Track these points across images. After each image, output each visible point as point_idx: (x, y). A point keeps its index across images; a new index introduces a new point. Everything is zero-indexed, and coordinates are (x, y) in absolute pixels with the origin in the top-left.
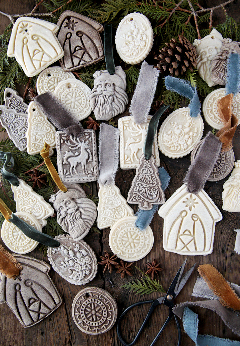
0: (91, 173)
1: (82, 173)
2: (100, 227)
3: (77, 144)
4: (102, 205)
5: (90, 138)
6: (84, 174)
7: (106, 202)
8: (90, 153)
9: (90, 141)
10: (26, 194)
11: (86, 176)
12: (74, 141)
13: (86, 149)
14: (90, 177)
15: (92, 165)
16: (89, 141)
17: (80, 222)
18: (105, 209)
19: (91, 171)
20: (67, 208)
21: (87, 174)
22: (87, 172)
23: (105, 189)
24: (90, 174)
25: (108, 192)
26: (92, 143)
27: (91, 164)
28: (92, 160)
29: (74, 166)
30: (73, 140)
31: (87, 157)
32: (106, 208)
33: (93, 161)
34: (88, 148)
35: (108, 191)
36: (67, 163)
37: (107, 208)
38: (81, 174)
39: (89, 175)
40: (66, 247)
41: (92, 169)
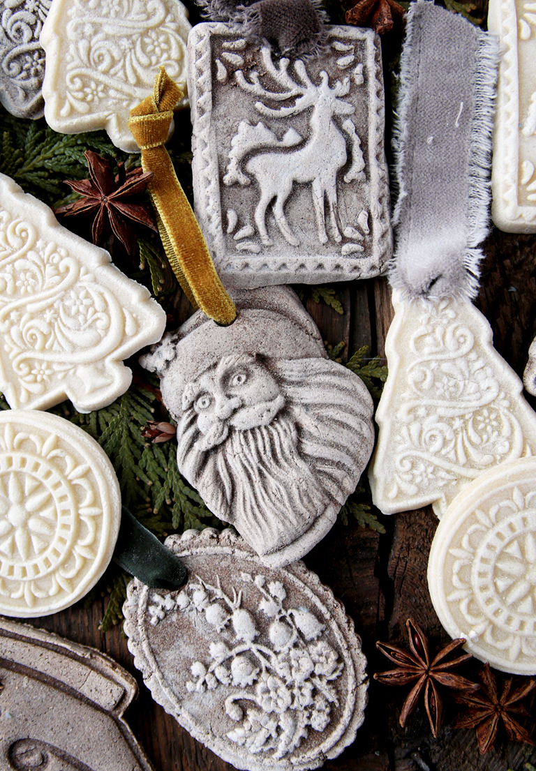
0: (357, 235)
1: (311, 236)
2: (388, 500)
3: (295, 90)
4: (406, 395)
5: (359, 69)
6: (323, 238)
7: (426, 385)
8: (356, 141)
9: (359, 80)
10: (24, 241)
11: (332, 249)
12: (282, 77)
13: (336, 120)
14: (352, 254)
15: (361, 199)
16: (352, 81)
17: (294, 473)
18: (416, 418)
19: (358, 228)
20: (234, 403)
21: (338, 239)
22: (335, 232)
23: (423, 318)
24: (351, 240)
25: (438, 334)
26: (366, 94)
27: (360, 192)
28: (362, 176)
29: (274, 200)
30: (277, 68)
31: (341, 159)
32: (421, 412)
33: (368, 178)
34: (347, 116)
35: (439, 331)
36: (243, 180)
37: (429, 410)
38: (308, 238)
39: (347, 248)
40: (219, 593)
41: (362, 220)
